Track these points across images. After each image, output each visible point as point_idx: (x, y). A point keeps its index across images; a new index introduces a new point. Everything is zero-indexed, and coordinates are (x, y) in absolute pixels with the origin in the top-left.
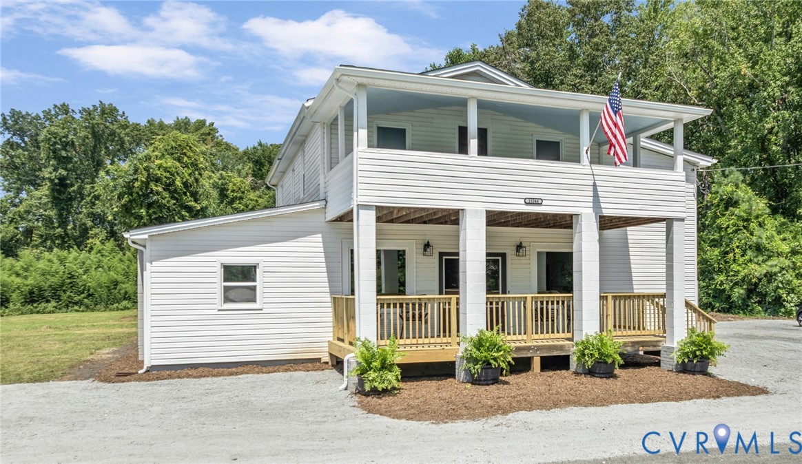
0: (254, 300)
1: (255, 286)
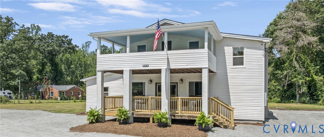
1: (108, 93)
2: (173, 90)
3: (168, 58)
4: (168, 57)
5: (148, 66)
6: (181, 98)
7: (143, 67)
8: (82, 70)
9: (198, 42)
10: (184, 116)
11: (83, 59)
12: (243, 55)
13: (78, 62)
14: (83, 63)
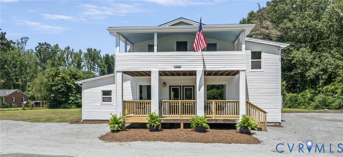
0: (111, 101)
1: (111, 97)
4: (203, 58)
5: (180, 67)
7: (175, 68)
8: (16, 71)
9: (216, 44)
10: (219, 119)
11: (17, 58)
12: (261, 59)
13: (11, 61)
14: (19, 63)
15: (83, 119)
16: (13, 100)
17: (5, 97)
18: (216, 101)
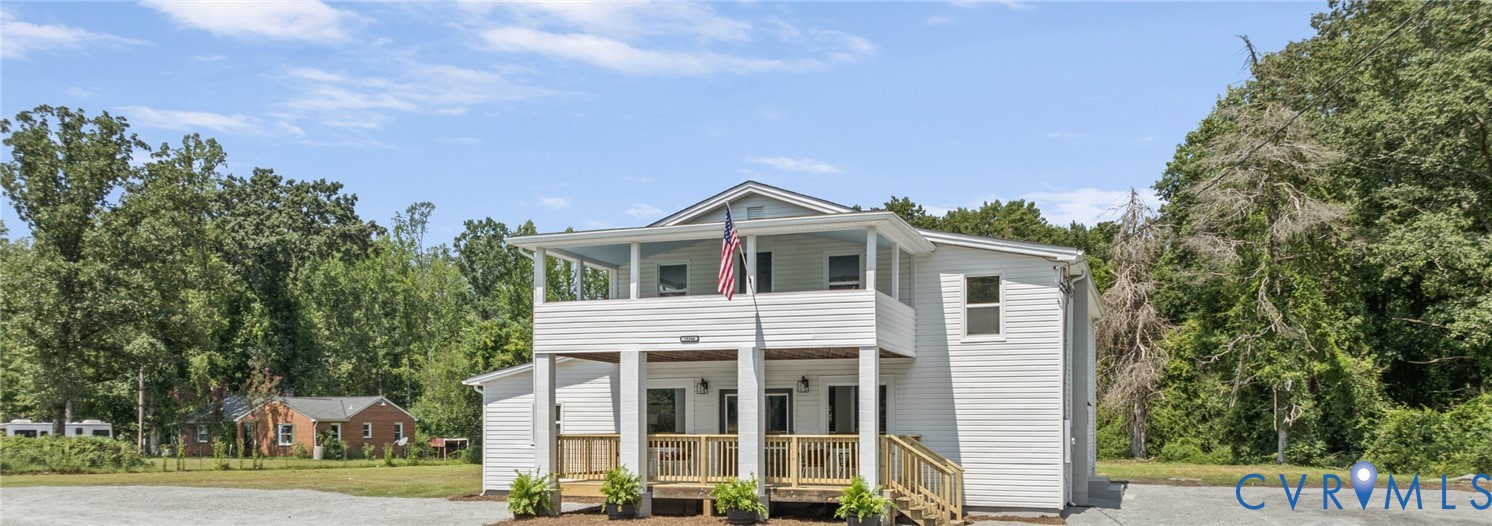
2: (778, 415)
3: (757, 317)
4: (757, 314)
5: (696, 339)
6: (798, 439)
7: (683, 342)
8: (394, 329)
9: (858, 256)
10: (806, 491)
11: (397, 281)
12: (998, 302)
13: (377, 293)
14: (400, 297)
15: (484, 489)
16: (366, 433)
17: (343, 423)
18: (802, 438)
